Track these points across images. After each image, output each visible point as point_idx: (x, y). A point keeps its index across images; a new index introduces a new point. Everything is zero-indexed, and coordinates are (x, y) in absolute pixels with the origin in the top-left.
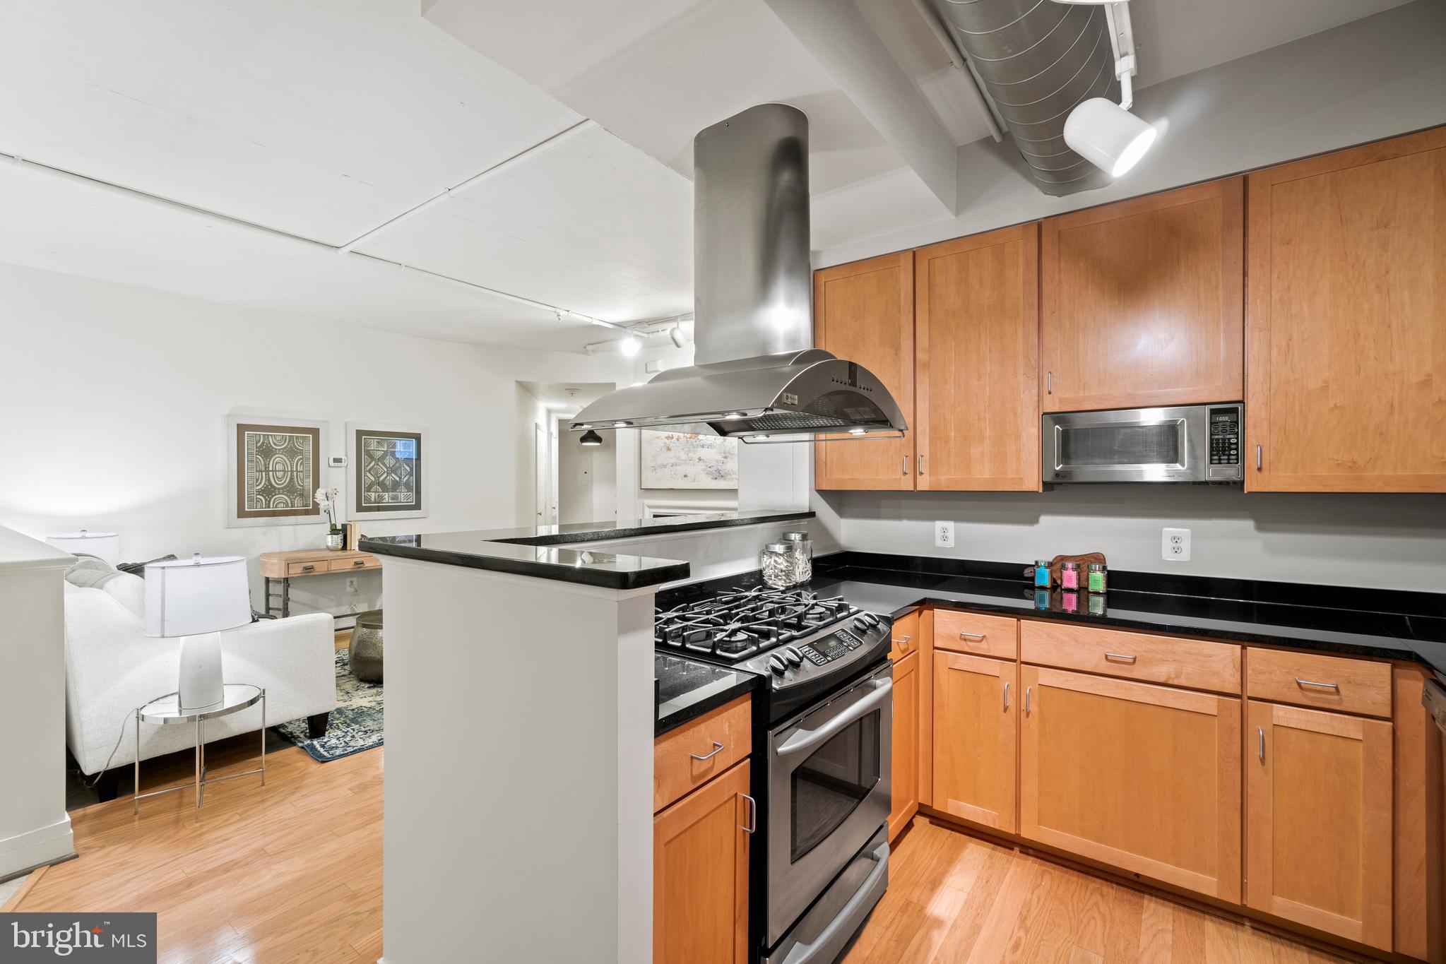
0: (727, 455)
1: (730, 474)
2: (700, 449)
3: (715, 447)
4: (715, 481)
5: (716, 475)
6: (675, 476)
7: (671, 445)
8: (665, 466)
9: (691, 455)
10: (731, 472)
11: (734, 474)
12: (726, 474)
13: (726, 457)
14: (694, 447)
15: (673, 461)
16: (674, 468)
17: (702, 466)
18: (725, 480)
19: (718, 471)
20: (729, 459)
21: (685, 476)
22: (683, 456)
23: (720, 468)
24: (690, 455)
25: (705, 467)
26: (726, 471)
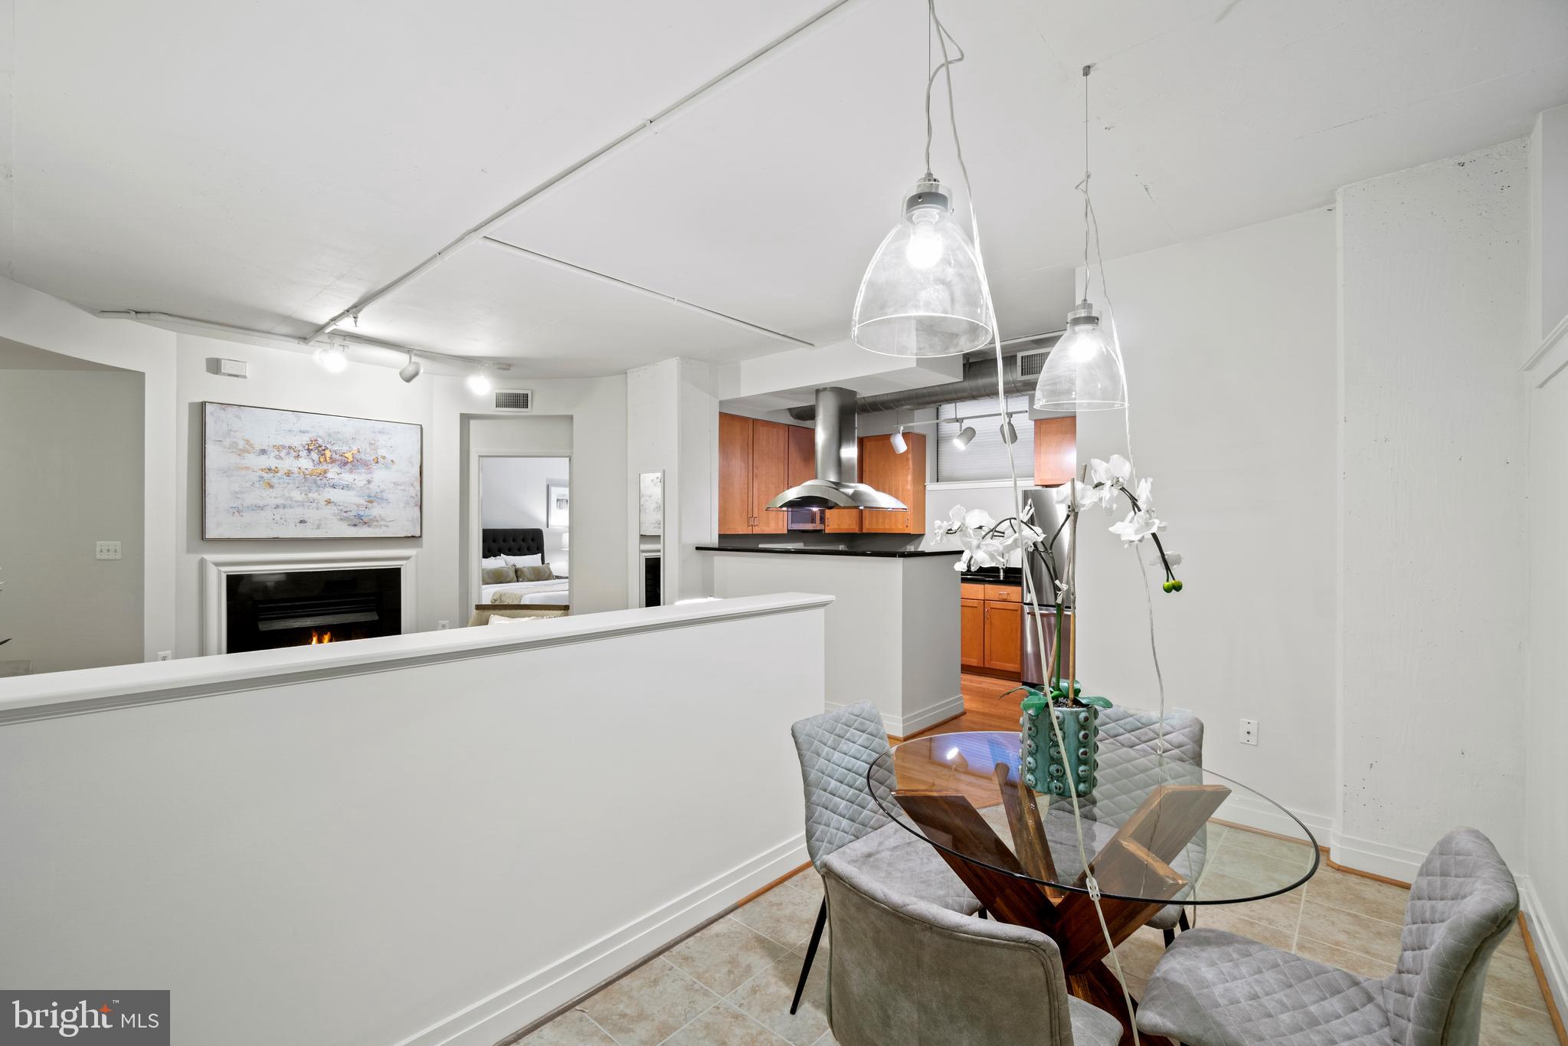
0: (373, 499)
1: (377, 521)
2: (331, 489)
3: (353, 489)
4: (353, 528)
5: (357, 521)
6: (282, 521)
7: (274, 481)
8: (262, 508)
9: (313, 495)
10: (378, 518)
11: (382, 520)
12: (371, 520)
13: (371, 502)
14: (319, 487)
15: (279, 501)
16: (281, 511)
17: (332, 509)
18: (369, 526)
19: (359, 517)
20: (375, 504)
21: (301, 522)
22: (297, 495)
23: (362, 513)
24: (310, 495)
25: (336, 512)
26: (371, 517)
